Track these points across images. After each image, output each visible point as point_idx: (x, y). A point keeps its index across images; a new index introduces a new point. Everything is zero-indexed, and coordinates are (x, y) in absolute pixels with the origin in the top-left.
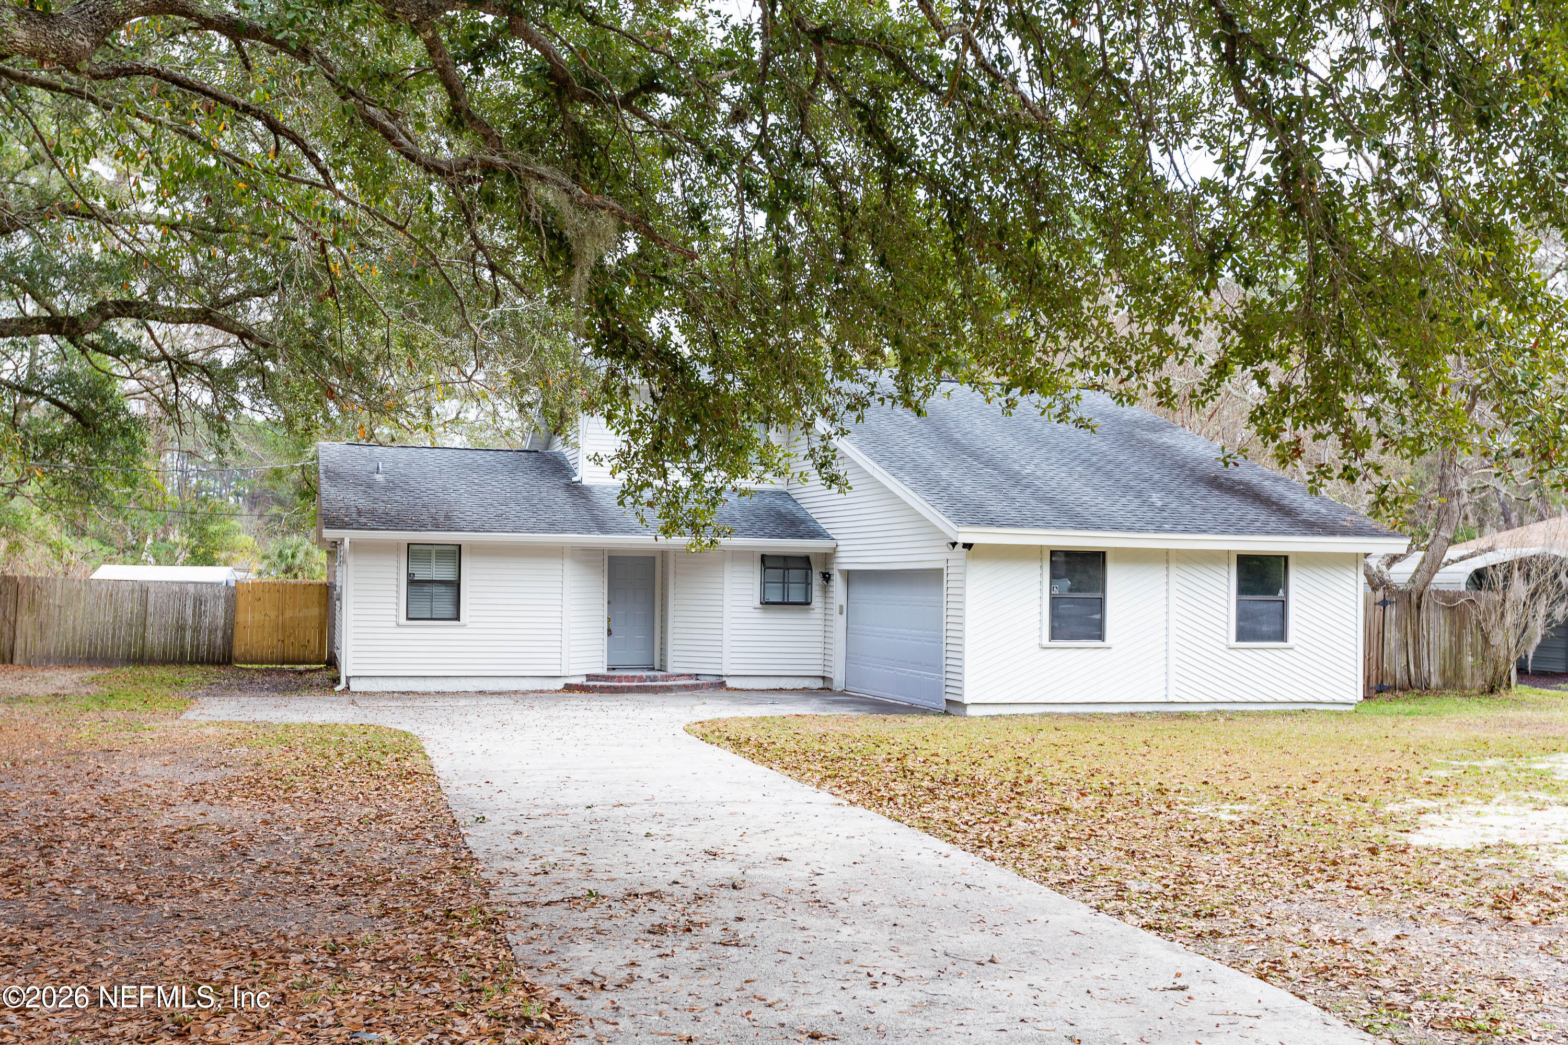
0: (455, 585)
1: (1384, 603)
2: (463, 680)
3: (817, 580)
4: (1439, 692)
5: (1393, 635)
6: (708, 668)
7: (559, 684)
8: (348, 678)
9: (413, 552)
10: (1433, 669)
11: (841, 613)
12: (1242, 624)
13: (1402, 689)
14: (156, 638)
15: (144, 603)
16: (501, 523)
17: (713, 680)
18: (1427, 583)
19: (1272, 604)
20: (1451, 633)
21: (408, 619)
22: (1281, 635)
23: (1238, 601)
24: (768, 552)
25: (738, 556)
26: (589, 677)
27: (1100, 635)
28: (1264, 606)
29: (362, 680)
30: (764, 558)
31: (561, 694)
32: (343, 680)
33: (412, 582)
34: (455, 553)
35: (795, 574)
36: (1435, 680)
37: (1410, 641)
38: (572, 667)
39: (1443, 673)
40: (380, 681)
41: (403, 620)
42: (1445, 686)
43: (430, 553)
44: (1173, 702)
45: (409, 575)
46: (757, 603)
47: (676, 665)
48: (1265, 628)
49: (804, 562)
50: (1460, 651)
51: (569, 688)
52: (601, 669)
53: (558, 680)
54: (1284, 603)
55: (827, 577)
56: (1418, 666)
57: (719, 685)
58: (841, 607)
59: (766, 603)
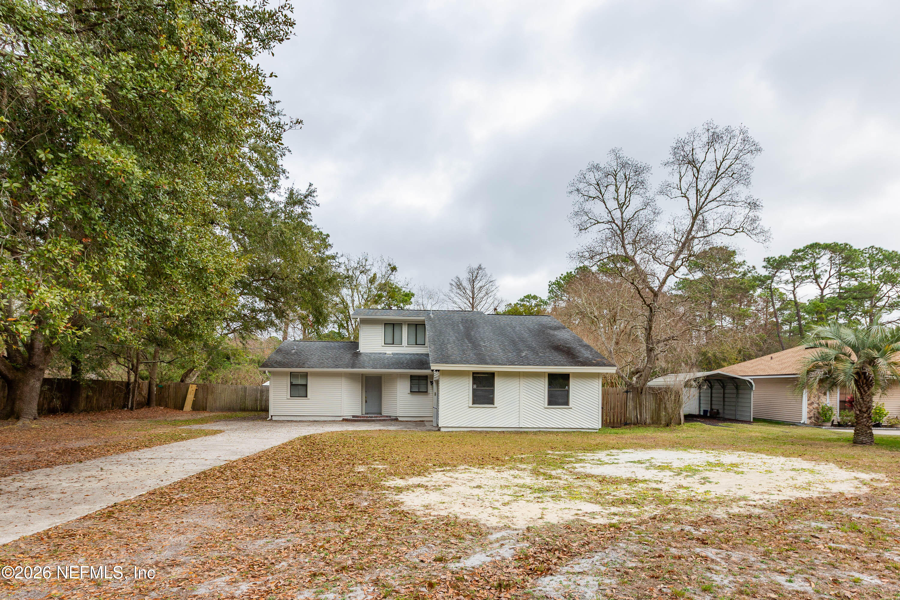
0: (306, 385)
1: (627, 392)
2: (309, 417)
3: (429, 383)
4: (649, 425)
5: (631, 404)
6: (393, 414)
7: (341, 419)
8: (272, 416)
9: (292, 375)
10: (647, 416)
11: (435, 395)
12: (551, 399)
13: (634, 424)
14: (249, 403)
15: (245, 391)
16: (322, 365)
18: (644, 385)
19: (563, 392)
20: (656, 403)
21: (291, 397)
22: (567, 403)
23: (549, 391)
24: (413, 374)
25: (401, 376)
26: (353, 416)
27: (492, 403)
28: (560, 392)
29: (276, 417)
30: (411, 376)
31: (341, 422)
32: (270, 417)
33: (292, 385)
34: (305, 375)
35: (423, 382)
36: (648, 421)
37: (638, 406)
38: (346, 414)
39: (652, 418)
40: (282, 417)
41: (289, 397)
42: (653, 423)
43: (298, 375)
44: (522, 428)
45: (291, 383)
46: (409, 392)
47: (384, 413)
48: (560, 401)
49: (425, 378)
50: (659, 410)
51: (344, 420)
52: (359, 414)
53: (340, 417)
54: (568, 391)
55: (432, 383)
56: (641, 415)
57: (396, 419)
58: (435, 393)
59: (411, 392)
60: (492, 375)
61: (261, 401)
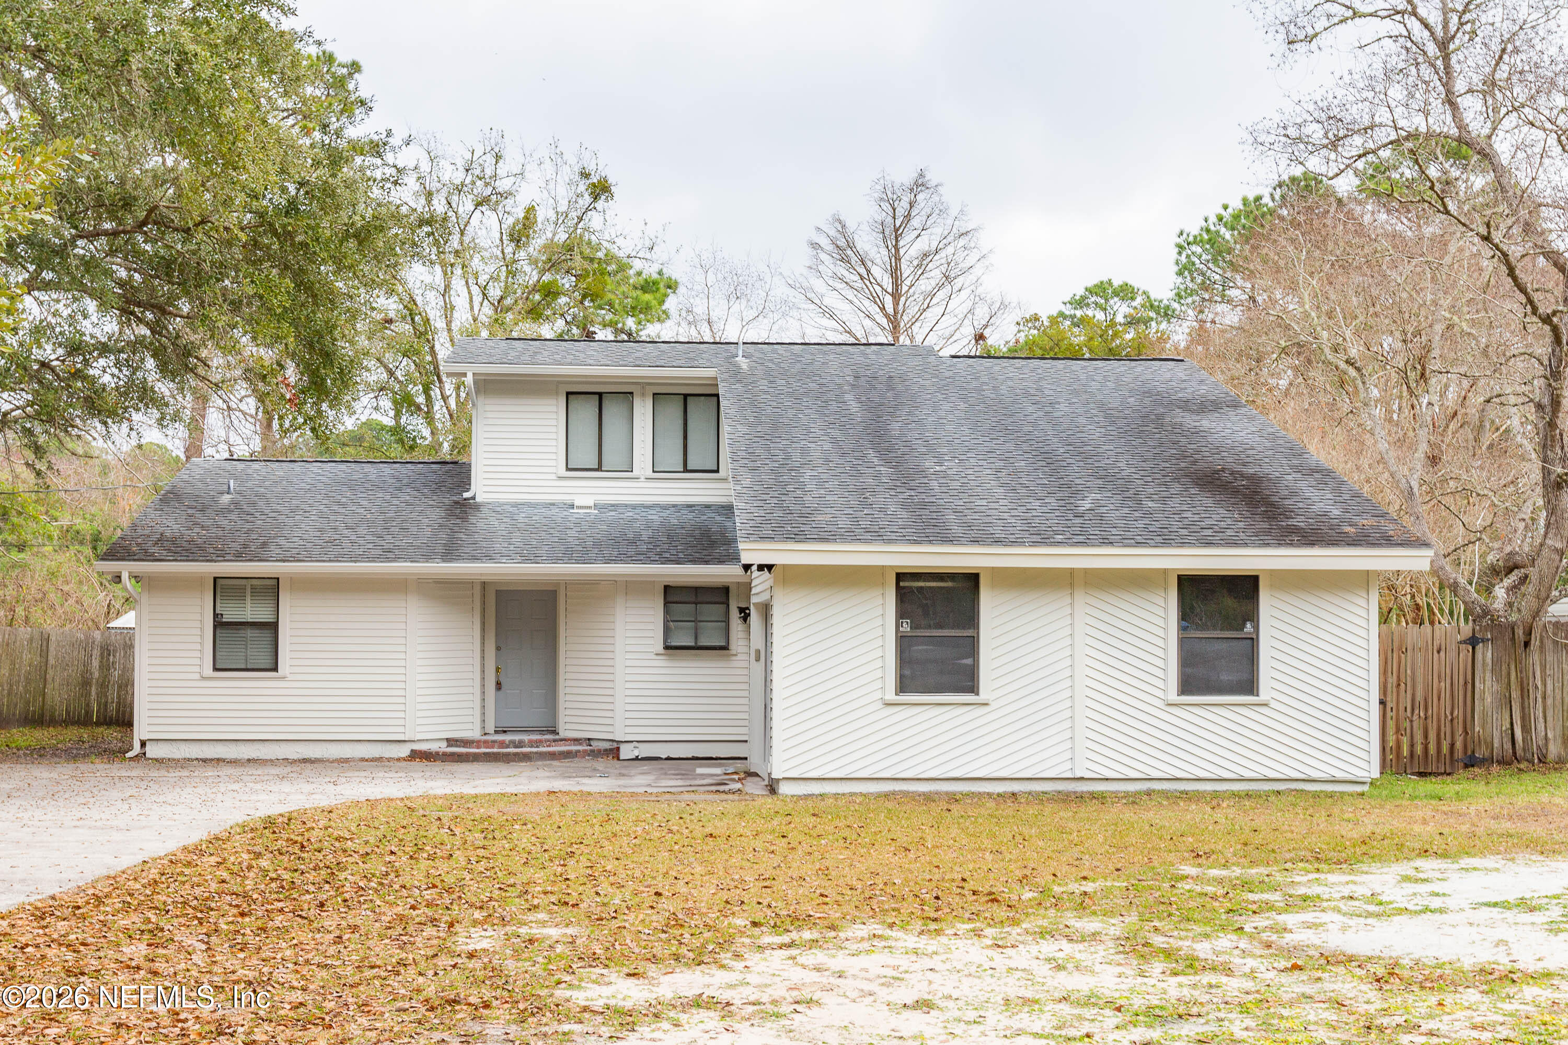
0: (273, 627)
1: (1473, 641)
2: (283, 745)
3: (735, 615)
4: (1559, 765)
5: (1487, 686)
6: (599, 732)
7: (404, 751)
8: (143, 744)
9: (220, 586)
11: (758, 659)
12: (1189, 670)
13: (1503, 762)
14: (59, 694)
15: (44, 651)
16: (332, 551)
17: (607, 745)
18: (1537, 614)
19: (1235, 643)
21: (216, 669)
22: (1249, 686)
23: (1182, 641)
24: (671, 581)
26: (451, 742)
27: (972, 687)
28: (1223, 646)
29: (160, 744)
30: (667, 589)
31: (404, 764)
32: (137, 745)
33: (219, 624)
34: (271, 589)
35: (712, 611)
36: (1555, 749)
37: (1515, 693)
38: (419, 729)
40: (183, 746)
41: (208, 670)
43: (244, 588)
44: (1082, 779)
45: (216, 615)
46: (660, 647)
47: (568, 726)
48: (1224, 677)
49: (718, 594)
51: (416, 755)
52: (474, 732)
53: (402, 745)
54: (1253, 642)
55: (745, 614)
56: (1526, 728)
57: (612, 752)
58: (758, 652)
59: (670, 648)
60: (972, 580)
61: (103, 685)
